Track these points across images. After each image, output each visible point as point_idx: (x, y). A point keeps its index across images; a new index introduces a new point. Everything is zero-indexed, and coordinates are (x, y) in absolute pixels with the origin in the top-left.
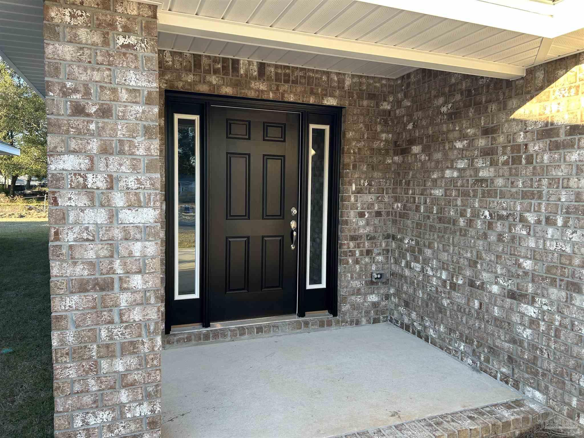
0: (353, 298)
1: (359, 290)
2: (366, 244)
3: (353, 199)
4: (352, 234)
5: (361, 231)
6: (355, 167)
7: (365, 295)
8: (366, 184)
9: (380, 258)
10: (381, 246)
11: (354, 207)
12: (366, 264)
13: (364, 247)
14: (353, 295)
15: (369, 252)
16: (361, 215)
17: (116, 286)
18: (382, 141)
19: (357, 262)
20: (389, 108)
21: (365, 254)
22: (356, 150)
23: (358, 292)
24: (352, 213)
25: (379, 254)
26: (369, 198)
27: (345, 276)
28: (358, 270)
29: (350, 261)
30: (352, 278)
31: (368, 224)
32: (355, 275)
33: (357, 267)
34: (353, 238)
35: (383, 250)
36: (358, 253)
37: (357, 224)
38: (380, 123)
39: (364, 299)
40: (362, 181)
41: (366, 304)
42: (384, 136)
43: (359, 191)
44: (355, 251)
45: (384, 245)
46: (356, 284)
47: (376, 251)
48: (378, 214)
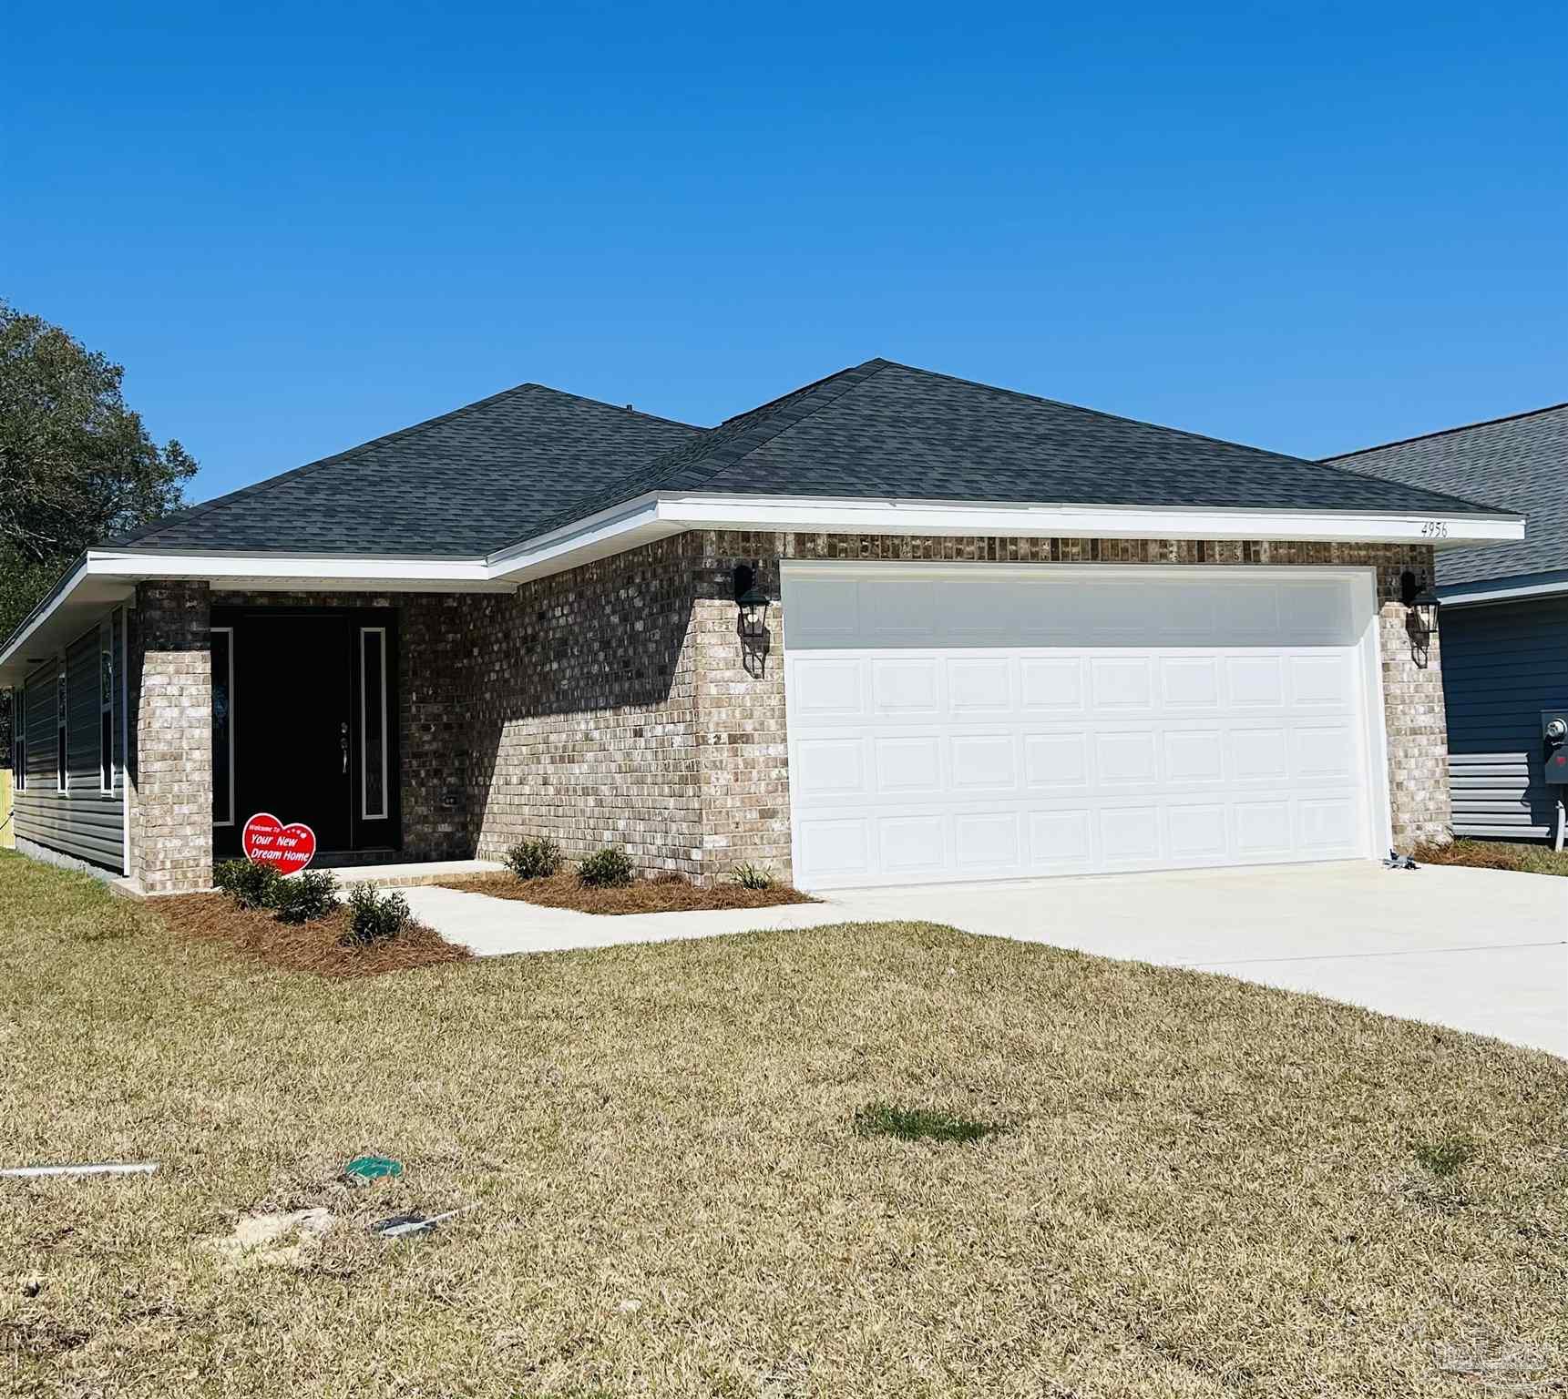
0: (419, 827)
1: (426, 817)
2: (434, 763)
3: (414, 709)
4: (415, 750)
5: (426, 747)
6: (415, 673)
7: (435, 824)
8: (430, 692)
9: (452, 780)
10: (453, 764)
11: (416, 718)
12: (435, 787)
13: (431, 765)
14: (418, 823)
15: (437, 773)
16: (426, 728)
17: (184, 757)
18: (448, 642)
19: (422, 784)
20: (455, 605)
21: (432, 774)
22: (416, 654)
23: (425, 820)
24: (414, 727)
25: (450, 775)
26: (436, 708)
27: (408, 801)
28: (424, 794)
29: (414, 783)
30: (416, 802)
31: (434, 739)
32: (420, 800)
33: (423, 789)
34: (416, 756)
35: (458, 769)
36: (423, 774)
37: (420, 739)
38: (444, 623)
39: (434, 828)
40: (425, 689)
41: (436, 835)
42: (450, 636)
43: (422, 700)
44: (419, 771)
45: (457, 763)
46: (422, 810)
47: (446, 771)
48: (448, 727)
